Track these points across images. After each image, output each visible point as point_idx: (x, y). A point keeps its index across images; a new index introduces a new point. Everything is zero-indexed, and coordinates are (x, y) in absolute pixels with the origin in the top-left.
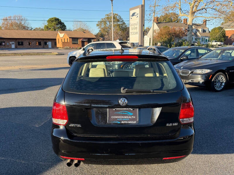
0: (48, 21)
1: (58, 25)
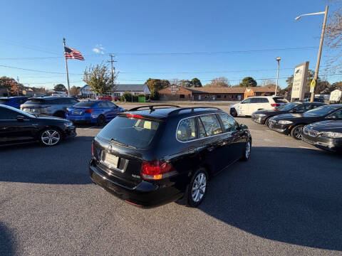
0: (243, 80)
1: (250, 82)
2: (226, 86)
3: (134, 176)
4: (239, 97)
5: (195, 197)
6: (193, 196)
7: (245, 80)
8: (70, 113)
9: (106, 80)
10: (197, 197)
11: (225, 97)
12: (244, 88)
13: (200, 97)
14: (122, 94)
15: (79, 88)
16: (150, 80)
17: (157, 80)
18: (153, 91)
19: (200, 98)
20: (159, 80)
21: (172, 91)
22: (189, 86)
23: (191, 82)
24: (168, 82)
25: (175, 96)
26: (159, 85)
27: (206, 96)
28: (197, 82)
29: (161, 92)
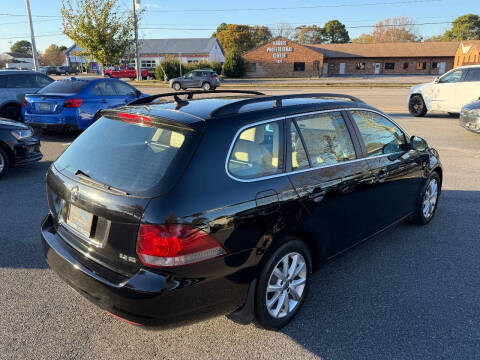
0: (455, 23)
1: (472, 28)
2: (409, 38)
3: (125, 258)
4: (442, 65)
5: (274, 306)
6: (269, 304)
7: (460, 22)
8: (31, 108)
9: (114, 30)
10: (281, 306)
11: (406, 66)
12: (454, 43)
13: (342, 67)
14: (158, 61)
15: (64, 48)
16: (224, 27)
17: (240, 28)
18: (230, 53)
19: (342, 71)
20: (246, 28)
21: (275, 53)
22: (319, 41)
23: (323, 32)
24: (266, 31)
25: (281, 66)
26: (246, 38)
27: (359, 65)
28: (337, 31)
29: (249, 56)
